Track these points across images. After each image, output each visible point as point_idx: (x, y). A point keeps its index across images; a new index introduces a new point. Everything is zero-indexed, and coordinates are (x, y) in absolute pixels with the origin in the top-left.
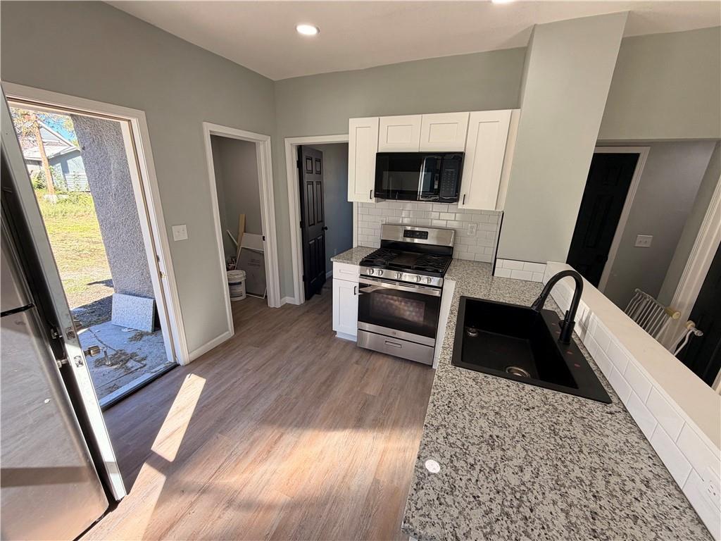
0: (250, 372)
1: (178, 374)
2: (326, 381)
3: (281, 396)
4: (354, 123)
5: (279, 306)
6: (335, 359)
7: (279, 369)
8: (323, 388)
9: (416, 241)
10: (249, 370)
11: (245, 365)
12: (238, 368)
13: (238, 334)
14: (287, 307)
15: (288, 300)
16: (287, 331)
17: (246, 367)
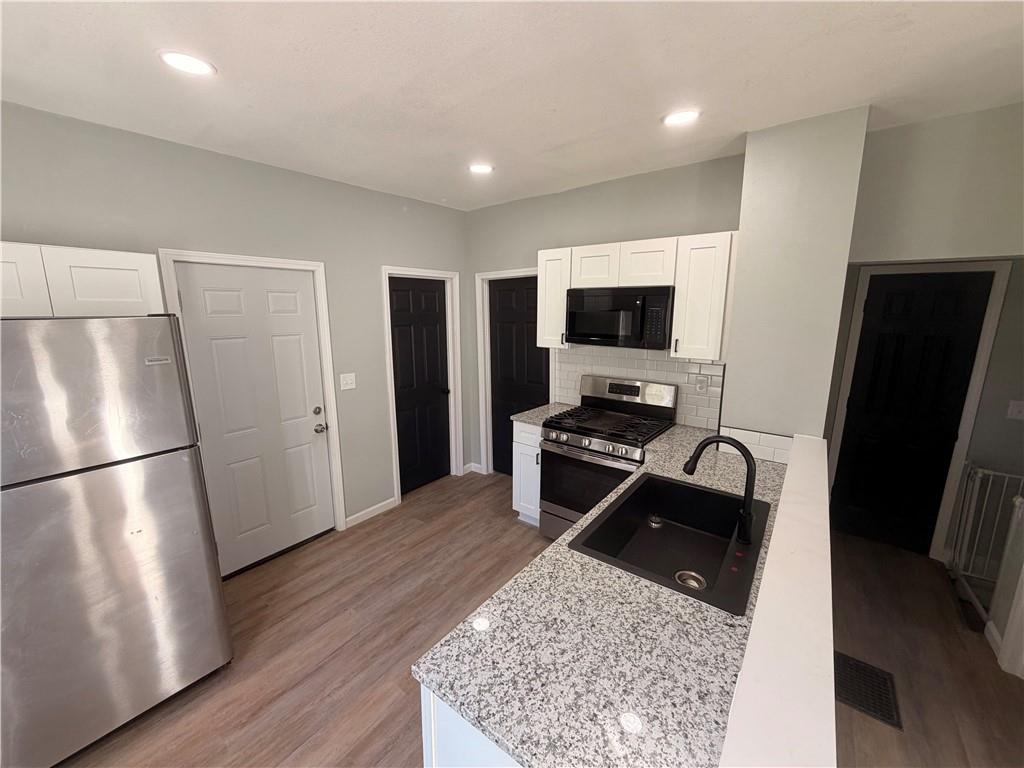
0: (404, 548)
1: (332, 539)
2: (487, 571)
3: (429, 580)
4: (543, 255)
5: (460, 473)
6: (508, 546)
7: (438, 549)
8: (482, 579)
9: (625, 398)
10: (404, 545)
11: (403, 538)
12: (393, 542)
13: (406, 502)
14: (472, 477)
15: (473, 467)
16: (462, 506)
17: (403, 542)
